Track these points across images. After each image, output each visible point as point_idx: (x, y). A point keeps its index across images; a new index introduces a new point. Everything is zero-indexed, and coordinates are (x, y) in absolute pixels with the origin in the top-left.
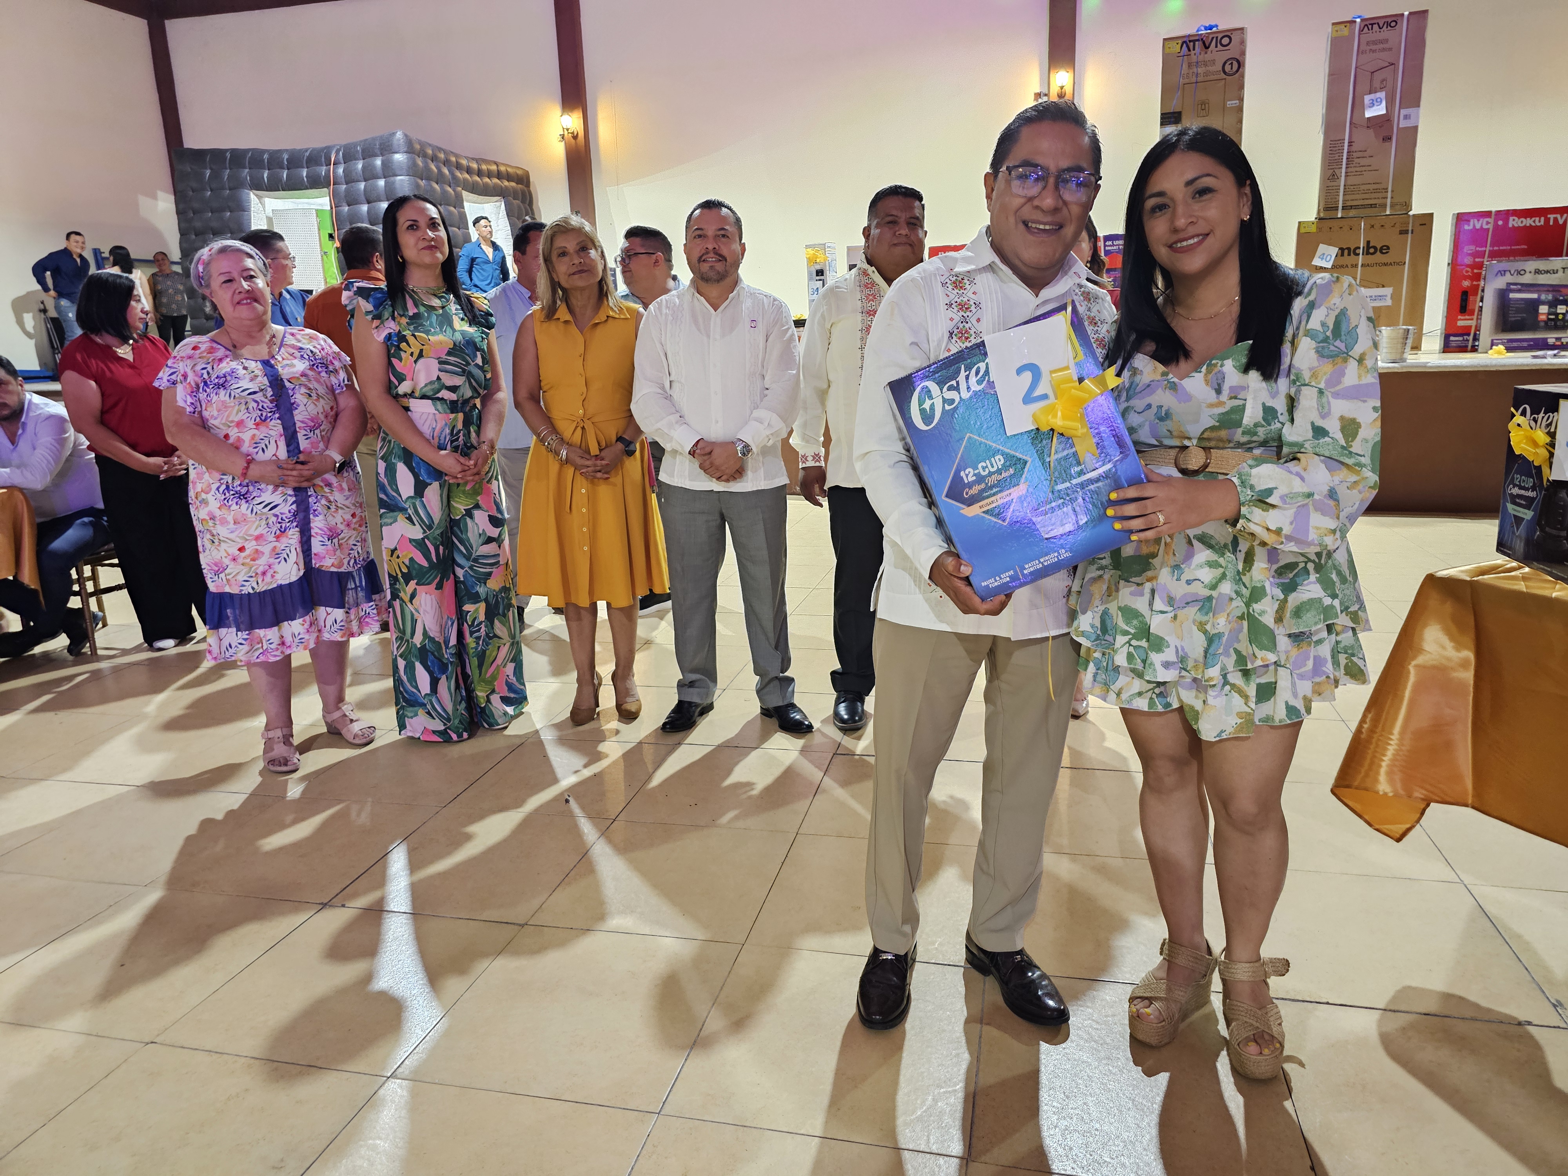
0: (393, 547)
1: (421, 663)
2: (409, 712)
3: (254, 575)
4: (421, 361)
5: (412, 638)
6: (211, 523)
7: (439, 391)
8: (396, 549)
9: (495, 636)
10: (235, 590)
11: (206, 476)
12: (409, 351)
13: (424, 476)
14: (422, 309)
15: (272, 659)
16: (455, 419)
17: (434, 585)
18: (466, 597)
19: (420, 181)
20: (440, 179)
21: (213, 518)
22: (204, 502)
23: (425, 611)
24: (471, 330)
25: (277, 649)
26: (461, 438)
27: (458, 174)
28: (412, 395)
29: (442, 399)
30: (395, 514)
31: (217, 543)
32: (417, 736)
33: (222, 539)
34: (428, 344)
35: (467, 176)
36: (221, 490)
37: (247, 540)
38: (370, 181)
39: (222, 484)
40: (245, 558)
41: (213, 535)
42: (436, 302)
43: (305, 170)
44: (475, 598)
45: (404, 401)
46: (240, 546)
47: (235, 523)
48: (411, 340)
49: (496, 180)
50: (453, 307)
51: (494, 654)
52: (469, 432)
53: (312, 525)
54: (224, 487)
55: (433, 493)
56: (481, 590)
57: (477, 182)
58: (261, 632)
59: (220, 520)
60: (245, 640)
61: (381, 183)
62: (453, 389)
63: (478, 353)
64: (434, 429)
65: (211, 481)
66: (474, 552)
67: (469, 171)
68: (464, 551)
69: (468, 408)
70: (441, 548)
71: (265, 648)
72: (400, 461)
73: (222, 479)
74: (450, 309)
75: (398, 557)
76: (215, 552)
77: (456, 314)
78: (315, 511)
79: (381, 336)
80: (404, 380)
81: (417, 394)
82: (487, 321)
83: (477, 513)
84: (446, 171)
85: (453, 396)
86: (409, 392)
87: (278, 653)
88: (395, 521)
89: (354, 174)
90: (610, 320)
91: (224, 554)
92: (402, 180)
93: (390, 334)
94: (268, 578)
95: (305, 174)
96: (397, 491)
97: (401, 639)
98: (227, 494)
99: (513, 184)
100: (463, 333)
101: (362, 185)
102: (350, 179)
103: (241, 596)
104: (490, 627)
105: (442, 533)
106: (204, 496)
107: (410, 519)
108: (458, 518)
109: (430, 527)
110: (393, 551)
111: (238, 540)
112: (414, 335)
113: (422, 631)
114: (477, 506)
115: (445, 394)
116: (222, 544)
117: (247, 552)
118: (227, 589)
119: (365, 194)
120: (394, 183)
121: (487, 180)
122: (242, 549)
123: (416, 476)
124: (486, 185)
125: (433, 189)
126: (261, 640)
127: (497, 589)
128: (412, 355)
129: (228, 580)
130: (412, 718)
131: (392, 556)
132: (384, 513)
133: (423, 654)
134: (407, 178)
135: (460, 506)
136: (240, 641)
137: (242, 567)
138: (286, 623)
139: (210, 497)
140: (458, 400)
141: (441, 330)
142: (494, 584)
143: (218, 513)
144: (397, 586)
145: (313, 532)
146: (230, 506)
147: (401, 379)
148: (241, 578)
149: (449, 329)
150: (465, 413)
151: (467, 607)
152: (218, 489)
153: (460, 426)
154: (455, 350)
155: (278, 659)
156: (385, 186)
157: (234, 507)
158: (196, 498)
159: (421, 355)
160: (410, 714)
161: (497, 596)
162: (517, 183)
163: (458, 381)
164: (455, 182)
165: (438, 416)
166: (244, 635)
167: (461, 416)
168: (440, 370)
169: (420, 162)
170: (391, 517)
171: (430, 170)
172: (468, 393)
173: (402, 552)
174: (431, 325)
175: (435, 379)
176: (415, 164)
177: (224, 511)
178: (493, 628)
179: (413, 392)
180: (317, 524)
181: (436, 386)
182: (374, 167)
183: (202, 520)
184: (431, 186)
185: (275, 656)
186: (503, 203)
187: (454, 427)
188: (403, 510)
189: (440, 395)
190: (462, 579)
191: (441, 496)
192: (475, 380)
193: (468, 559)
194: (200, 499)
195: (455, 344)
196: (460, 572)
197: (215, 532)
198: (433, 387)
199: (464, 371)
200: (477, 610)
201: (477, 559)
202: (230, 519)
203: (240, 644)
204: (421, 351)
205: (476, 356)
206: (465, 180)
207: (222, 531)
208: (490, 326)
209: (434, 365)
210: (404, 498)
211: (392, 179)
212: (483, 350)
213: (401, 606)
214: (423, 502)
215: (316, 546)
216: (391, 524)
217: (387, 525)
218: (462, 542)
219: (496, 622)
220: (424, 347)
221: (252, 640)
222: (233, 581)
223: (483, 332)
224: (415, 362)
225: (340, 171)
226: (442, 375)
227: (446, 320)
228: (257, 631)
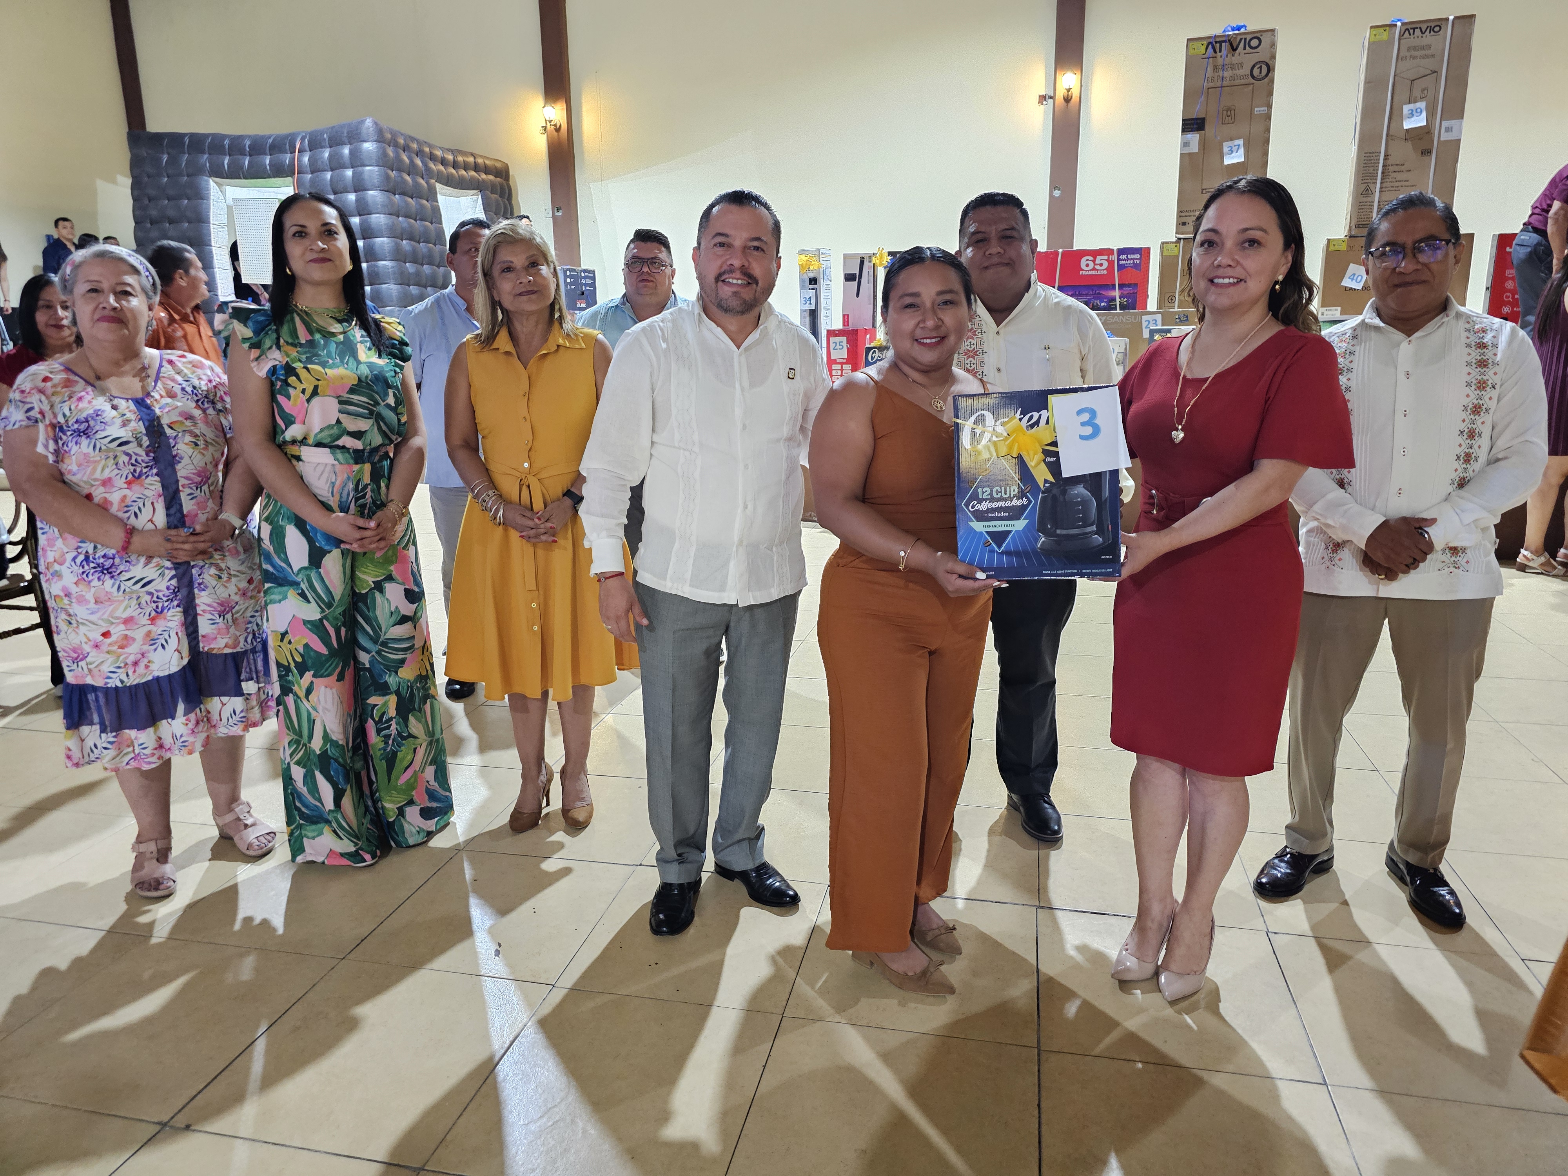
0: (283, 630)
1: (321, 772)
2: (310, 830)
3: (122, 665)
4: (316, 400)
5: (310, 742)
6: (66, 601)
7: (339, 437)
8: (286, 632)
9: (410, 736)
10: (99, 683)
11: (59, 543)
12: (300, 387)
13: (321, 542)
14: (318, 336)
15: (146, 767)
16: (361, 471)
17: (335, 676)
18: (372, 688)
19: (390, 172)
20: (412, 170)
21: (68, 595)
22: (57, 575)
23: (325, 709)
24: (382, 362)
25: (153, 755)
26: (369, 494)
27: (432, 165)
28: (304, 441)
29: (344, 447)
30: (285, 589)
31: (75, 625)
32: (320, 859)
33: (80, 621)
34: (325, 379)
35: (442, 168)
36: (78, 561)
37: (112, 623)
38: (337, 171)
39: (79, 553)
40: (110, 645)
41: (70, 615)
42: (336, 328)
43: (269, 157)
44: (384, 689)
45: (293, 450)
46: (104, 630)
47: (96, 602)
48: (303, 373)
49: (472, 173)
50: (357, 334)
51: (410, 757)
52: (379, 487)
53: (197, 601)
54: (82, 557)
55: (333, 563)
56: (391, 680)
57: (452, 174)
58: (132, 733)
59: (77, 598)
60: (111, 743)
61: (349, 173)
62: (358, 435)
63: (391, 392)
64: (333, 484)
65: (66, 550)
66: (382, 634)
67: (443, 162)
68: (371, 633)
69: (377, 459)
70: (343, 630)
71: (137, 752)
72: (290, 523)
73: (79, 547)
74: (354, 336)
75: (290, 642)
76: (72, 636)
77: (361, 342)
78: (200, 584)
79: (262, 370)
80: (293, 423)
81: (311, 441)
82: (401, 351)
83: (388, 587)
84: (418, 162)
85: (358, 445)
86: (300, 438)
87: (154, 759)
88: (285, 597)
89: (320, 163)
90: (562, 350)
91: (84, 640)
92: (370, 170)
93: (274, 367)
94: (141, 669)
95: (268, 162)
96: (286, 561)
97: (298, 742)
98: (86, 567)
99: (491, 177)
100: (370, 365)
101: (328, 175)
102: (315, 169)
103: (106, 691)
104: (403, 725)
105: (344, 611)
106: (56, 567)
107: (303, 595)
108: (364, 591)
109: (329, 605)
110: (283, 635)
111: (100, 622)
112: (307, 369)
113: (322, 734)
114: (390, 578)
115: (347, 441)
116: (81, 626)
117: (113, 638)
118: (89, 681)
119: (331, 185)
120: (362, 173)
121: (463, 172)
122: (106, 635)
123: (311, 541)
124: (462, 178)
125: (404, 182)
126: (132, 742)
127: (412, 678)
128: (303, 392)
129: (90, 670)
130: (313, 838)
131: (282, 640)
132: (269, 588)
133: (324, 762)
134: (376, 168)
135: (367, 577)
136: (105, 745)
137: (108, 656)
138: (164, 721)
139: (64, 570)
140: (364, 450)
141: (342, 361)
142: (407, 673)
143: (74, 589)
144: (290, 678)
145: (199, 610)
146: (90, 582)
147: (289, 421)
148: (106, 668)
149: (351, 360)
150: (373, 465)
151: (372, 700)
152: (74, 559)
153: (367, 479)
154: (361, 386)
155: (154, 766)
156: (353, 177)
157: (95, 583)
158: (48, 568)
159: (315, 392)
160: (310, 834)
161: (412, 687)
162: (496, 177)
163: (364, 425)
164: (428, 174)
165: (338, 467)
166: (111, 736)
167: (367, 467)
168: (340, 411)
169: (390, 152)
170: (280, 593)
171: (401, 161)
172: (378, 440)
173: (294, 636)
174: (329, 355)
175: (334, 422)
176: (385, 154)
177: (82, 586)
178: (407, 727)
179: (305, 438)
180: (203, 600)
181: (335, 431)
182: (341, 156)
183: (55, 596)
184: (402, 178)
185: (150, 763)
186: (480, 200)
187: (359, 481)
188: (295, 584)
189: (340, 443)
190: (368, 666)
191: (344, 566)
192: (386, 424)
193: (375, 642)
194: (51, 570)
195: (360, 380)
196: (364, 658)
197: (71, 612)
198: (332, 432)
199: (371, 412)
200: (385, 704)
201: (387, 643)
202: (90, 596)
203: (105, 748)
204: (316, 387)
205: (387, 394)
206: (439, 172)
207: (80, 612)
208: (405, 359)
209: (333, 405)
210: (295, 569)
211: (360, 169)
212: (396, 388)
213: (295, 702)
214: (320, 573)
215: (204, 627)
216: (280, 601)
217: (275, 602)
218: (367, 620)
219: (412, 719)
220: (320, 383)
221: (119, 744)
222: (95, 671)
223: (396, 365)
224: (308, 401)
225: (306, 159)
226: (343, 418)
227: (348, 349)
228: (127, 731)
